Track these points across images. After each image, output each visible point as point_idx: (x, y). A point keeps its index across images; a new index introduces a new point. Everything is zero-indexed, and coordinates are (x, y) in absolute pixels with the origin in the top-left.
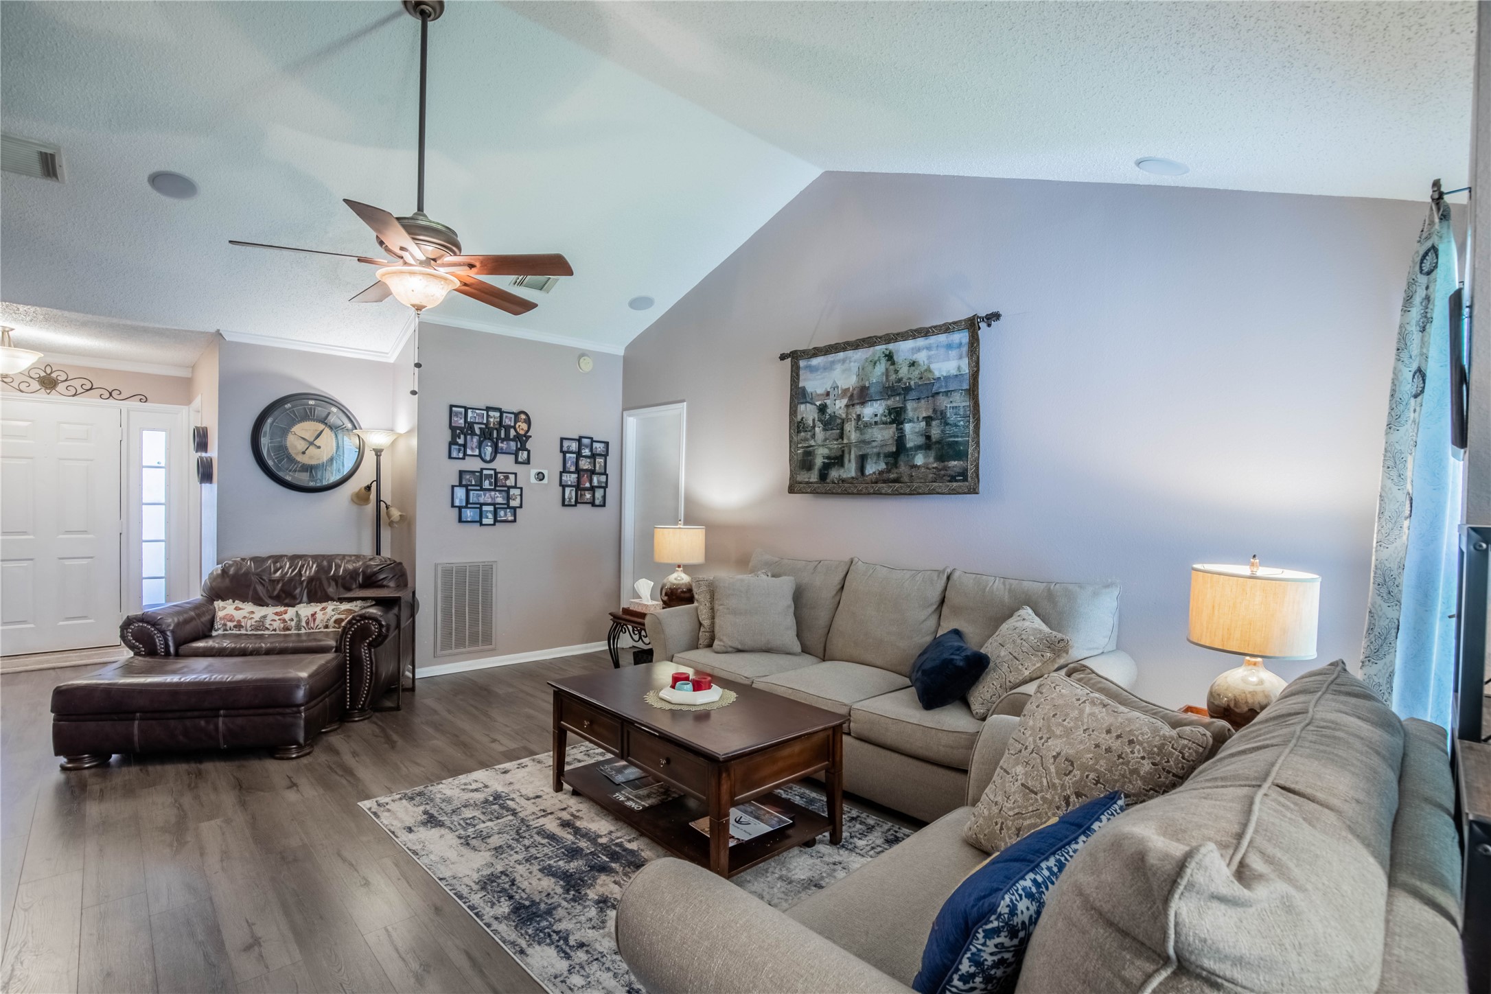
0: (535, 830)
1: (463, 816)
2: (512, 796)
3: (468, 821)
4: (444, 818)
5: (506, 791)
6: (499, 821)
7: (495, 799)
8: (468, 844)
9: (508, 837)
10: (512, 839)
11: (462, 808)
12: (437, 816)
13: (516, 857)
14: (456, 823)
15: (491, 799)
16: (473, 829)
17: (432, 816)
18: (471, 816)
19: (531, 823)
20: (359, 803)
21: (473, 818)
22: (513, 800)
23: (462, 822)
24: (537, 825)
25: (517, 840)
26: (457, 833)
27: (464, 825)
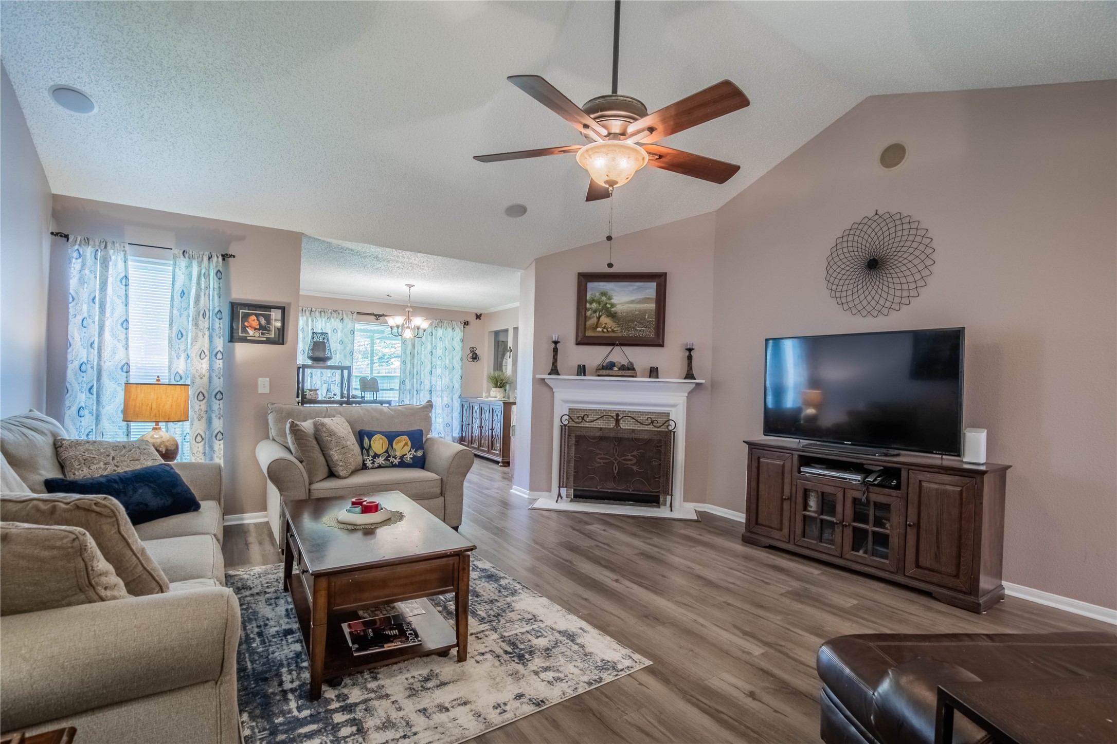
0: (486, 621)
1: (547, 639)
2: (506, 657)
3: (540, 634)
4: (561, 638)
5: (513, 664)
6: (515, 632)
7: (523, 656)
8: (534, 616)
9: (506, 618)
10: (502, 616)
11: (550, 648)
12: (568, 641)
13: (499, 604)
14: (550, 633)
15: (527, 656)
16: (534, 626)
17: (573, 641)
18: (540, 638)
19: (489, 627)
20: (651, 663)
21: (537, 637)
22: (506, 652)
23: (545, 634)
24: (484, 625)
25: (499, 615)
26: (545, 625)
27: (543, 631)
